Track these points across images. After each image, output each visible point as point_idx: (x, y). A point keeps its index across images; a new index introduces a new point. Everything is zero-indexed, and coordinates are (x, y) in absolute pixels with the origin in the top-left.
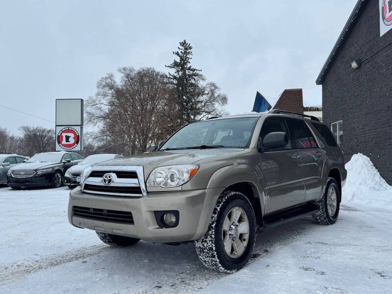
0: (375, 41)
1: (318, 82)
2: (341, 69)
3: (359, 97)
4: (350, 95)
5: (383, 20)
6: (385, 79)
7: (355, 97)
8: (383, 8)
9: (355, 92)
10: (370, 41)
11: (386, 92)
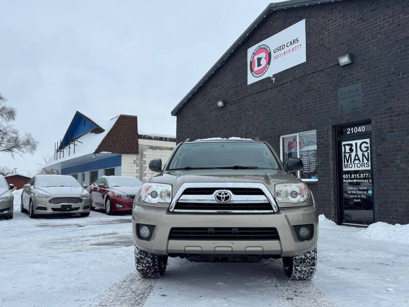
0: (242, 87)
1: (173, 113)
2: (202, 105)
3: (223, 132)
4: (212, 129)
5: (251, 72)
6: (252, 120)
7: (218, 131)
8: (251, 62)
9: (218, 127)
10: (236, 87)
11: (253, 130)
